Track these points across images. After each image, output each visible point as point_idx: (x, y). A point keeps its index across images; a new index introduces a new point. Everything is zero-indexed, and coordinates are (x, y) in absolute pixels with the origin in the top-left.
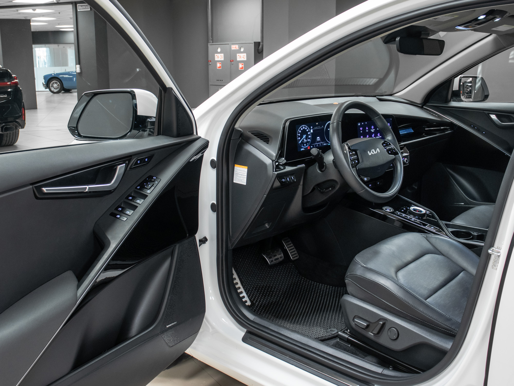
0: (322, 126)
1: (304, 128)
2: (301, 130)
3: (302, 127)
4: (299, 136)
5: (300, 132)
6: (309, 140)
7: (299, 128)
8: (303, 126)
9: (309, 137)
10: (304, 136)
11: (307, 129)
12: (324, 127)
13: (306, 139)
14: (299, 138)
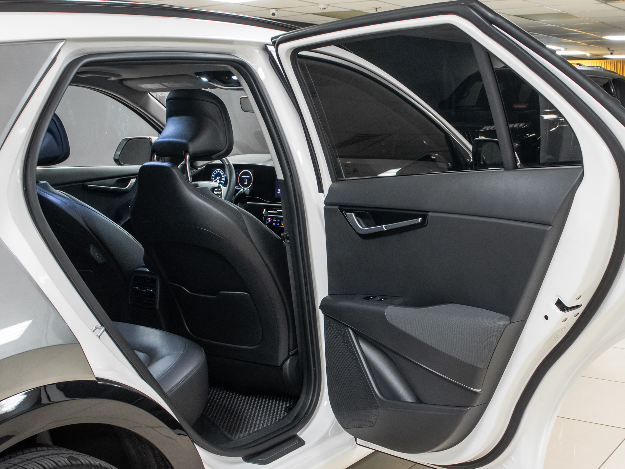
0: (237, 173)
1: (219, 171)
2: (216, 173)
3: (217, 171)
4: (213, 177)
5: (215, 174)
6: (222, 182)
7: (215, 171)
8: (219, 170)
9: (223, 179)
10: (218, 178)
11: (222, 173)
12: (239, 173)
13: (220, 181)
14: (213, 179)
